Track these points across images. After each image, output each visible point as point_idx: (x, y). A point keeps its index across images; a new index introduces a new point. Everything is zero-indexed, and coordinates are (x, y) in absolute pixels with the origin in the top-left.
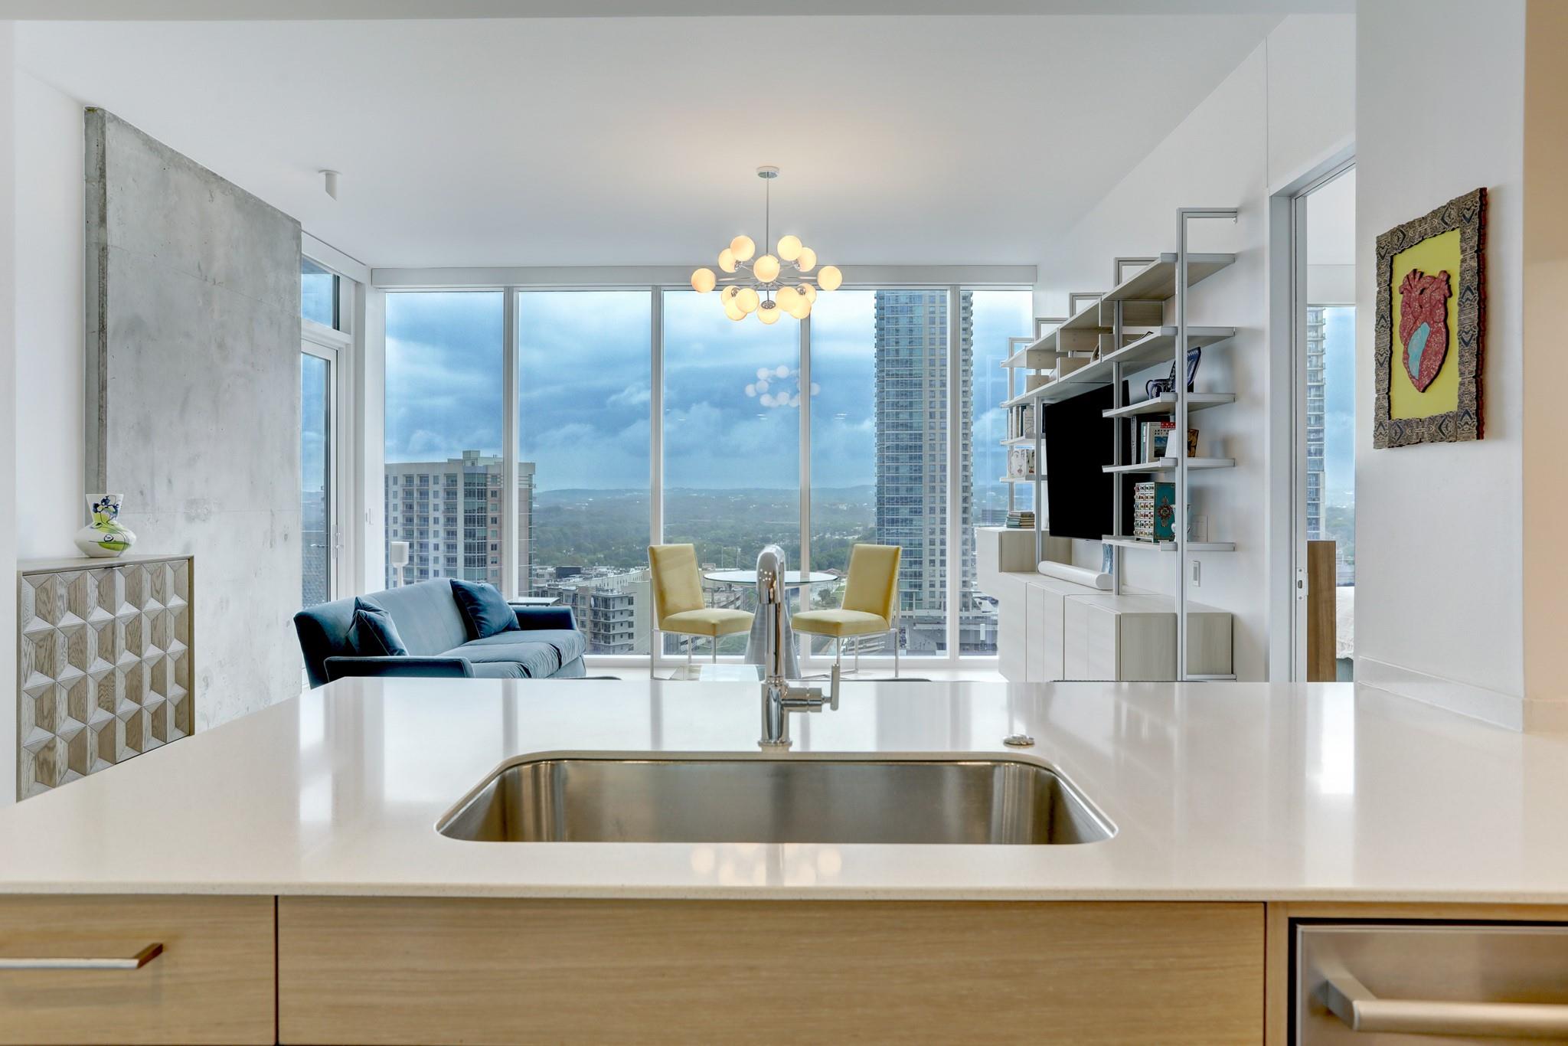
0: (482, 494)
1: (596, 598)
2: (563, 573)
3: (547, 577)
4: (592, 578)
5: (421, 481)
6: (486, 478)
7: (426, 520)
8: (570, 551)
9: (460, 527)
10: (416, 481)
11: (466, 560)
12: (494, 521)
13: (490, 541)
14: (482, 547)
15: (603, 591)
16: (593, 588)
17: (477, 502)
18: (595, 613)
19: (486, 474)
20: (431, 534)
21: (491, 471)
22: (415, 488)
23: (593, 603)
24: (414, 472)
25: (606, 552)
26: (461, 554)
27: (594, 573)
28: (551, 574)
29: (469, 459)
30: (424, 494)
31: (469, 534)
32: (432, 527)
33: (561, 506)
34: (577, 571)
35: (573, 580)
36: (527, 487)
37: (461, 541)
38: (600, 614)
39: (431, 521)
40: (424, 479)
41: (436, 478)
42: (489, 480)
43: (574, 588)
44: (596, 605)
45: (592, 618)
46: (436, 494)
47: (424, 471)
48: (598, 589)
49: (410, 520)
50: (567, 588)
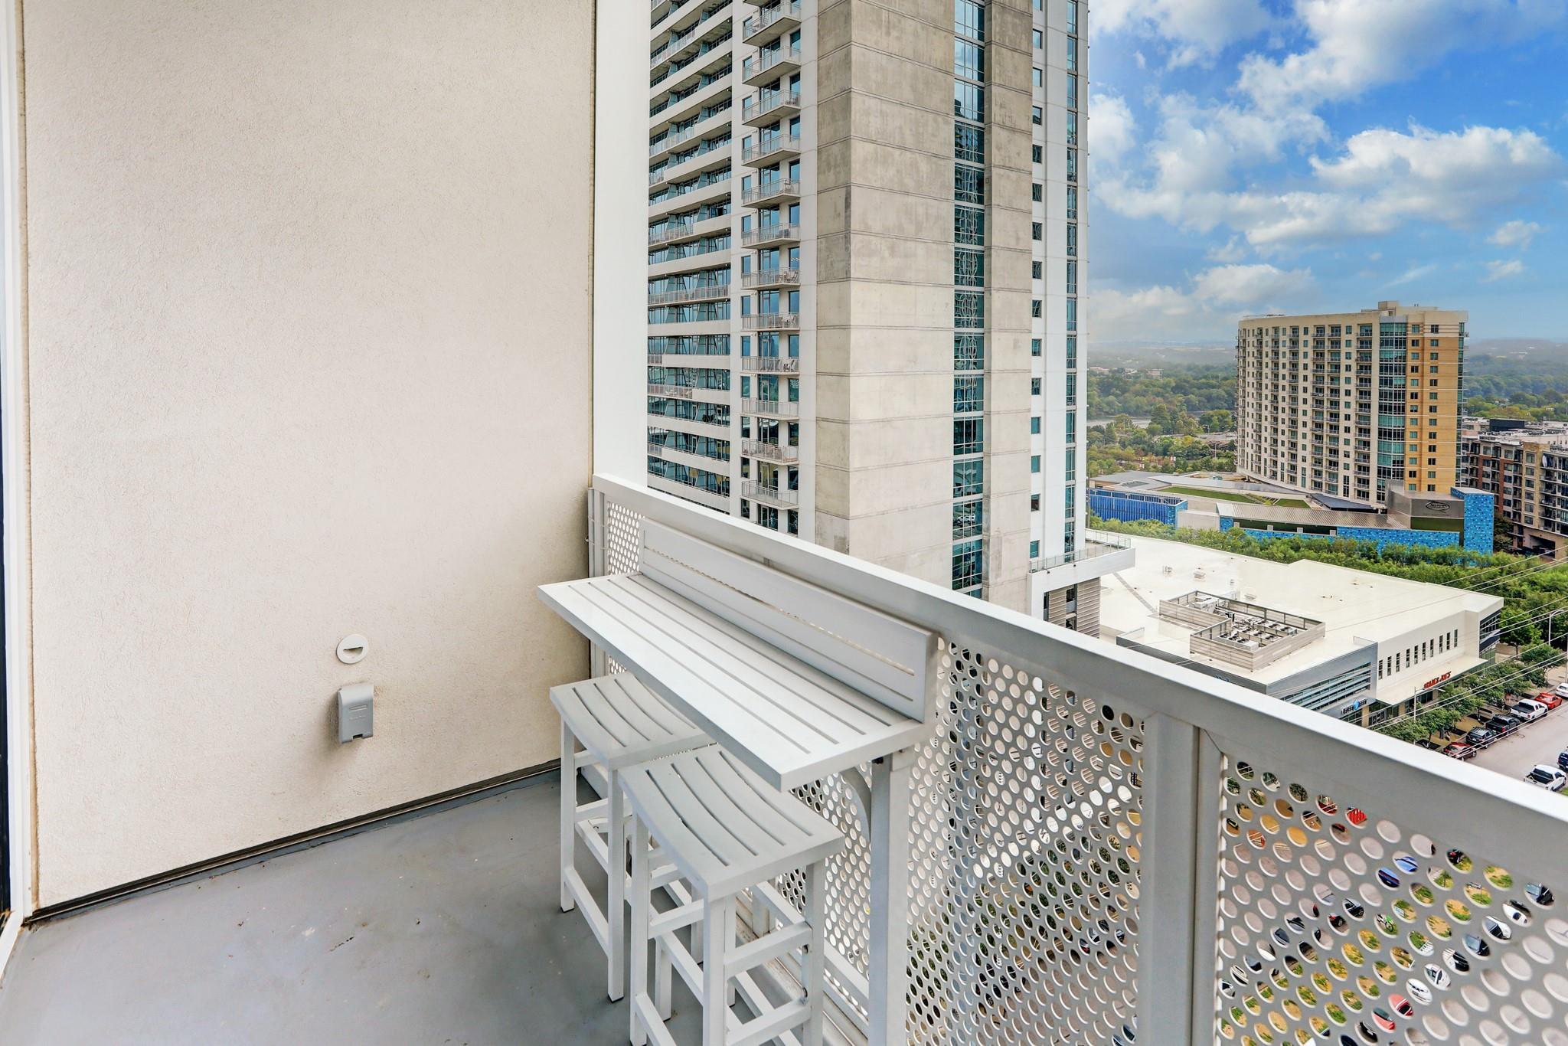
0: (1401, 343)
1: (1550, 458)
2: (1497, 426)
3: (1477, 429)
4: (1542, 433)
5: (1332, 331)
6: (1406, 327)
7: (1338, 367)
8: (1504, 402)
9: (1375, 375)
10: (1328, 331)
11: (1380, 407)
12: (1414, 369)
13: (1410, 389)
14: (1401, 395)
15: (1561, 449)
16: (1545, 445)
17: (1395, 352)
18: (1549, 474)
19: (1406, 324)
20: (1342, 381)
21: (1411, 321)
22: (1326, 337)
23: (1545, 461)
24: (1326, 323)
25: (1557, 405)
26: (1375, 400)
27: (1544, 428)
28: (1482, 426)
29: (1385, 309)
30: (1336, 343)
31: (1384, 382)
32: (1343, 374)
33: (1490, 354)
34: (1520, 425)
35: (1514, 434)
36: (1458, 335)
37: (1375, 387)
38: (1556, 475)
39: (1343, 368)
40: (1336, 329)
41: (1349, 330)
42: (1410, 329)
43: (1518, 443)
44: (1549, 464)
45: (1543, 478)
46: (1348, 343)
47: (1335, 322)
48: (1553, 448)
49: (1320, 367)
50: (1507, 442)
